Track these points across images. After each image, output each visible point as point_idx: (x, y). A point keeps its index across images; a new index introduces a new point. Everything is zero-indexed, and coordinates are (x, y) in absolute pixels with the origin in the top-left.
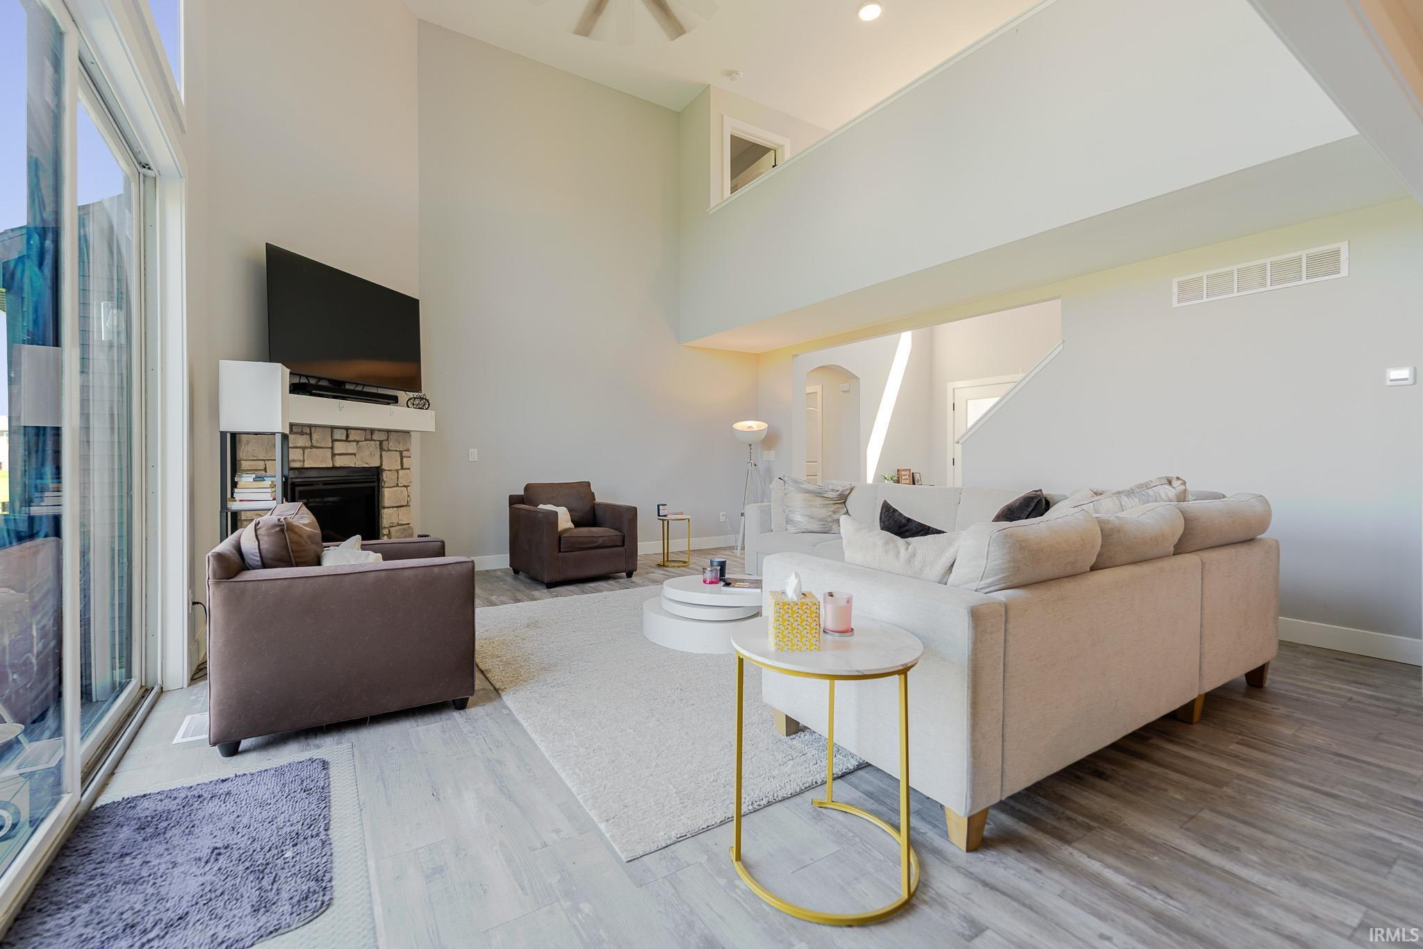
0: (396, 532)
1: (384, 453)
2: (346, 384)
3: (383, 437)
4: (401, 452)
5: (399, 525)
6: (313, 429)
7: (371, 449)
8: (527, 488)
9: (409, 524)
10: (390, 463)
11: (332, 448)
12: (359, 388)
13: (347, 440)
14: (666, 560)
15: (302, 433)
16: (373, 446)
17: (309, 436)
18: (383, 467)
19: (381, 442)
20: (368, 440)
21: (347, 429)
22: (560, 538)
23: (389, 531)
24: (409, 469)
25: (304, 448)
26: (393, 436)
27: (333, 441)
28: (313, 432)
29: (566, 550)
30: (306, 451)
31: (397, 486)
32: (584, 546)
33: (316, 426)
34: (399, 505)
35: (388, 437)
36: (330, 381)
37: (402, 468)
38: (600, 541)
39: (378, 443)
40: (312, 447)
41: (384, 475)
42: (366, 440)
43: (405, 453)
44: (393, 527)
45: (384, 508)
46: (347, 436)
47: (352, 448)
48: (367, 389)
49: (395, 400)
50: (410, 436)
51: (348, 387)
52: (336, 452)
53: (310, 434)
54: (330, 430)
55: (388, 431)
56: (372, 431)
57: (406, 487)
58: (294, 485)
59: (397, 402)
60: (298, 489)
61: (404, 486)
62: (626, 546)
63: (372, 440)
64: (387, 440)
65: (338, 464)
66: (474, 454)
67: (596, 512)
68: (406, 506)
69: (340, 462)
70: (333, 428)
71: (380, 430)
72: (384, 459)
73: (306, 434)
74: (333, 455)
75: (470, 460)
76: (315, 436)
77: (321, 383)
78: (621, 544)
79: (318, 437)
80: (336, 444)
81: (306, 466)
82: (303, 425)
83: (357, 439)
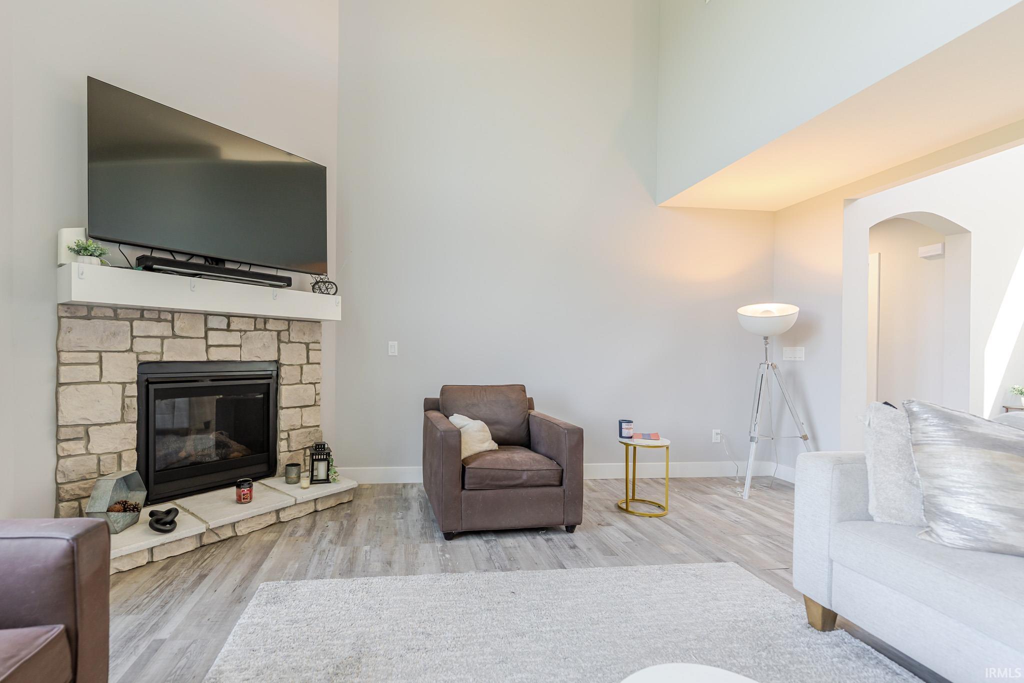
0: (298, 436)
1: (282, 346)
2: (226, 262)
3: (282, 326)
4: (307, 344)
5: (302, 427)
6: (176, 315)
7: (265, 340)
8: (445, 390)
9: (318, 426)
10: (291, 355)
11: (206, 337)
12: (245, 268)
13: (228, 329)
14: (630, 497)
15: (159, 320)
16: (268, 338)
17: (170, 324)
18: (281, 361)
19: (279, 332)
20: (260, 330)
21: (228, 316)
22: (464, 469)
23: (289, 435)
24: (319, 364)
25: (163, 338)
26: (294, 326)
27: (207, 330)
28: (175, 319)
29: (472, 487)
30: (166, 341)
31: (301, 383)
32: (501, 483)
33: (180, 312)
34: (302, 405)
35: (289, 327)
36: (206, 258)
37: (308, 363)
38: (525, 476)
39: (275, 333)
40: (175, 336)
41: (284, 371)
42: (256, 329)
43: (311, 346)
44: (294, 429)
45: (282, 408)
46: (229, 325)
47: (234, 338)
48: (254, 270)
49: (288, 282)
50: (320, 326)
51: (229, 266)
52: (210, 343)
53: (172, 321)
54: (203, 317)
55: (289, 321)
56: (266, 320)
57: (314, 384)
58: (149, 382)
59: (289, 285)
60: (152, 387)
61: (310, 383)
62: (564, 486)
63: (265, 330)
64: (288, 330)
65: (212, 358)
66: (393, 348)
67: (530, 427)
68: (314, 405)
69: (216, 355)
70: (207, 315)
71: (276, 319)
72: (282, 352)
73: (166, 320)
74: (208, 347)
75: (390, 354)
76: (177, 324)
77: (194, 261)
78: (557, 483)
79: (183, 325)
80: (210, 333)
81: (165, 359)
82: (160, 311)
83: (243, 328)
